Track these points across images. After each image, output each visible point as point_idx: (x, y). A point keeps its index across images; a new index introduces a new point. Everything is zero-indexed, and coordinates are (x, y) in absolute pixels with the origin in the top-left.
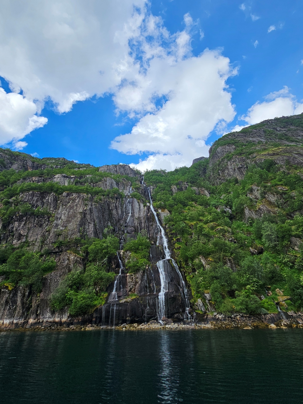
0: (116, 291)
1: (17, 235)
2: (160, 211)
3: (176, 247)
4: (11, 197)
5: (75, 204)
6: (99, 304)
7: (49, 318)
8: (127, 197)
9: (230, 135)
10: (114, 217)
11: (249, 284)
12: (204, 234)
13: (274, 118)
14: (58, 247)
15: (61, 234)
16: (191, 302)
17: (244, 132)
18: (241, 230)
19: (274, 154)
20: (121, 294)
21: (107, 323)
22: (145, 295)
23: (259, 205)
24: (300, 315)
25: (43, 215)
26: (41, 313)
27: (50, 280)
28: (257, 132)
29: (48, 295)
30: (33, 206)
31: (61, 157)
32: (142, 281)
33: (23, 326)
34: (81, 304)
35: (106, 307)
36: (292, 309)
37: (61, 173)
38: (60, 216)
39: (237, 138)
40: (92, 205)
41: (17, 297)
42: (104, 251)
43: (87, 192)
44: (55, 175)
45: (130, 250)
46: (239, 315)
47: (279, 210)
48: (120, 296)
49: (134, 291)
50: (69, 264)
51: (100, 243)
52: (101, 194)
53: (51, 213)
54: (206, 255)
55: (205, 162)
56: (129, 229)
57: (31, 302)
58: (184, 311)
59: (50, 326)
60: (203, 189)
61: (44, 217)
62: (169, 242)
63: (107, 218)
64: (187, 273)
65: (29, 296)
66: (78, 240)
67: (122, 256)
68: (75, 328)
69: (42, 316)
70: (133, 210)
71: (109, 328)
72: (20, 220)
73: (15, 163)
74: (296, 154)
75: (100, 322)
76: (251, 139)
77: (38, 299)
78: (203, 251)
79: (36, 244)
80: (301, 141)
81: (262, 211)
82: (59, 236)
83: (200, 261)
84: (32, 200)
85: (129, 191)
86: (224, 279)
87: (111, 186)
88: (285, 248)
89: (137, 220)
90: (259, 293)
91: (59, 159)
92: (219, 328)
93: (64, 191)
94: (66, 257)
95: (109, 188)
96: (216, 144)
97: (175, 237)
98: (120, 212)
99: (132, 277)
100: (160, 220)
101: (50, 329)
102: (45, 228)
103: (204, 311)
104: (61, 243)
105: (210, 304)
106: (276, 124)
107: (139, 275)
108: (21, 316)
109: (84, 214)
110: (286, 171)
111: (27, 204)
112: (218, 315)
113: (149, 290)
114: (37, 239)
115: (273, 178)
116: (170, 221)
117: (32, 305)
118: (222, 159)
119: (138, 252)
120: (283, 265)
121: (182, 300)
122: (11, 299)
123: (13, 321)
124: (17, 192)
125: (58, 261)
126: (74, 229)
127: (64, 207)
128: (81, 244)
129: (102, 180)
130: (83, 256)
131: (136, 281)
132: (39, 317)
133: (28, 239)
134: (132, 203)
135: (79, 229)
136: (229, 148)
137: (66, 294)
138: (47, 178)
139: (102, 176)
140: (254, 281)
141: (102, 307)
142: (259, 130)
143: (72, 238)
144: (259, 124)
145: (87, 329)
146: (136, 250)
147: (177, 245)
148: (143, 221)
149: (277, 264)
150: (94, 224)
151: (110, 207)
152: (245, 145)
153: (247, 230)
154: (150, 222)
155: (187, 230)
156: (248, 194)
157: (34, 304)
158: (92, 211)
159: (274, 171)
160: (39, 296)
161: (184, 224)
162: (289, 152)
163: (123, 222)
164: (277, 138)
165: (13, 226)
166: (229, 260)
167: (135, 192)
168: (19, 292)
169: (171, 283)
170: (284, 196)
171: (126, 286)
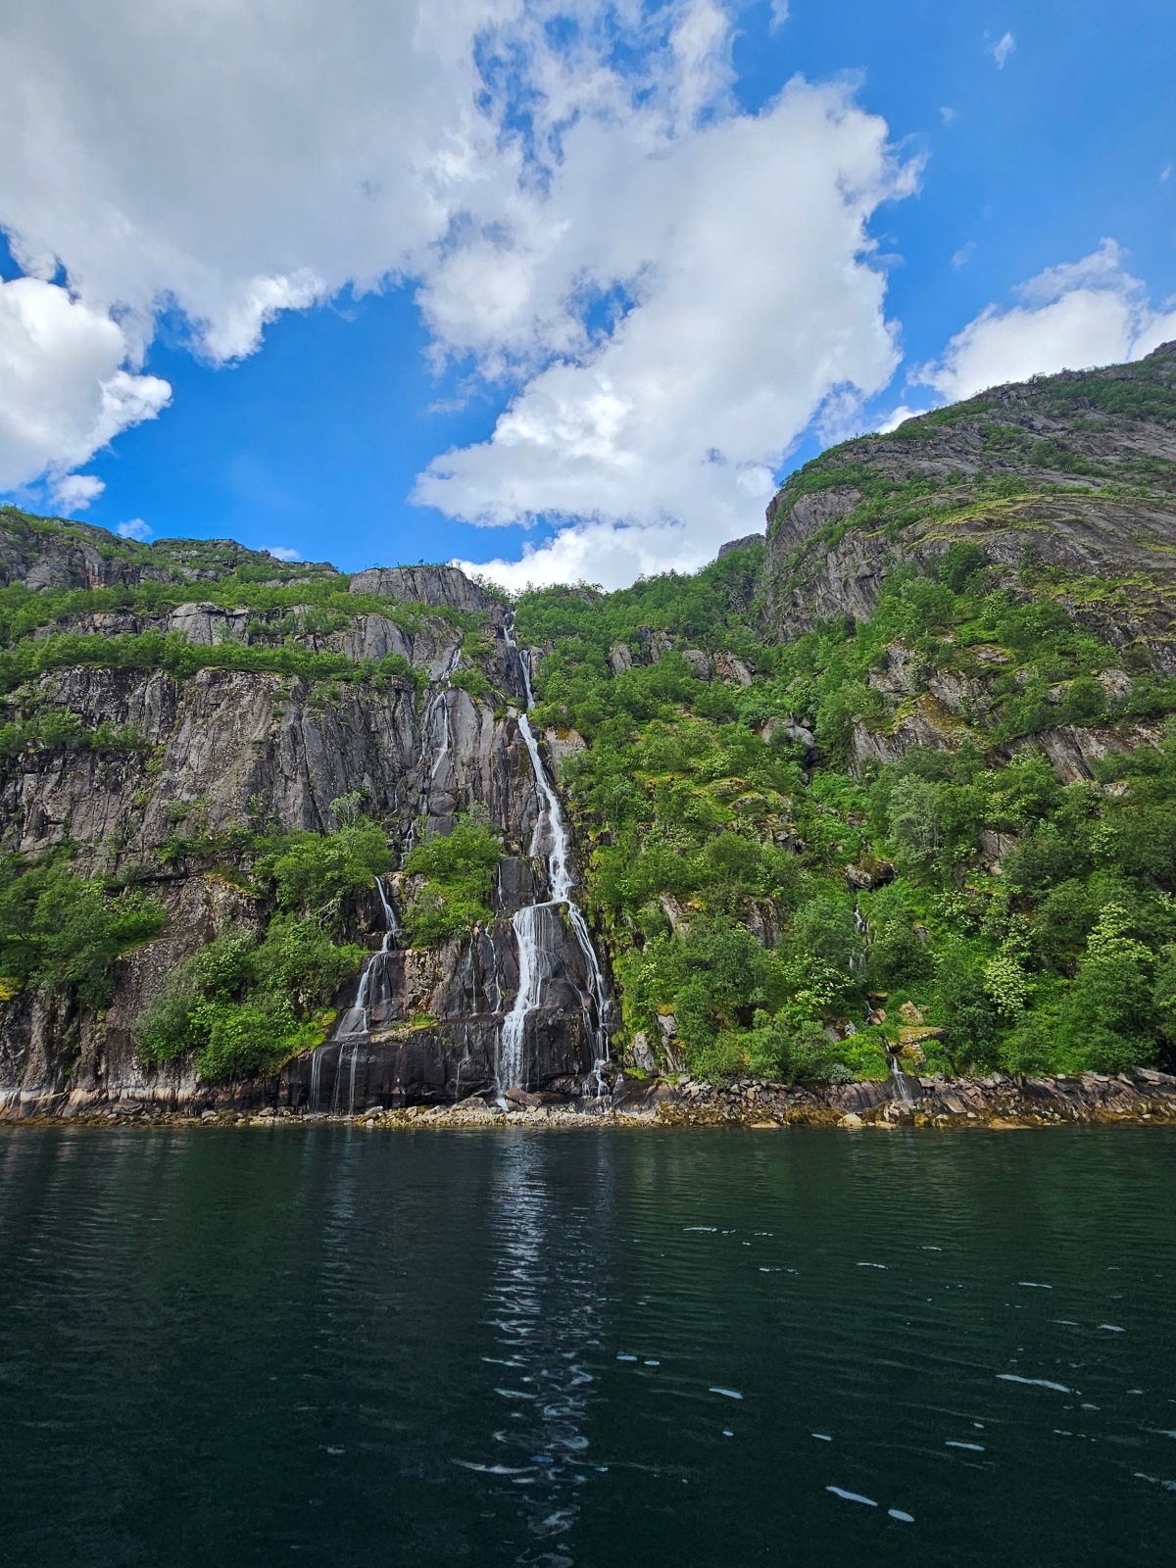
0: (366, 1003)
1: (32, 819)
2: (551, 736)
3: (593, 863)
4: (15, 686)
5: (237, 712)
6: (301, 1045)
7: (136, 1087)
8: (437, 686)
9: (851, 447)
10: (384, 759)
11: (809, 988)
12: (689, 818)
13: (1030, 376)
14: (173, 861)
15: (184, 818)
16: (615, 1040)
17: (906, 436)
18: (833, 806)
19: (989, 524)
20: (381, 1014)
21: (326, 1104)
22: (461, 1019)
23: (902, 717)
24: (960, 1087)
25: (124, 752)
26: (111, 1071)
27: (140, 968)
28: (954, 435)
29: (134, 1016)
30: (88, 718)
31: (222, 536)
32: (455, 973)
33: (50, 1112)
34: (237, 1047)
35: (324, 1055)
36: (938, 1068)
37: (198, 600)
38: (182, 756)
39: (872, 459)
40: (299, 717)
41: (30, 1022)
42: (329, 875)
43: (286, 667)
44: (175, 607)
45: (426, 872)
46: (759, 1084)
47: (970, 732)
48: (379, 1022)
49: (427, 1006)
50: (209, 916)
51: (319, 849)
52: (339, 675)
53: (153, 743)
54: (682, 889)
55: (752, 555)
56: (435, 800)
57: (76, 1037)
58: (587, 1069)
59: (138, 1113)
60: (730, 657)
61: (126, 758)
62: (573, 844)
63: (357, 762)
64: (618, 949)
65: (69, 1020)
66: (243, 837)
67: (395, 892)
68: (216, 1118)
69: (113, 1081)
70: (454, 732)
71: (334, 1118)
72: (41, 770)
73: (40, 561)
74: (1069, 523)
75: (302, 1101)
76: (925, 464)
77: (100, 1030)
78: (673, 877)
79: (100, 849)
80: (1115, 473)
81: (908, 737)
82: (175, 823)
83: (661, 910)
84: (82, 698)
85: (447, 663)
86: (723, 968)
87: (381, 645)
88: (959, 869)
89: (466, 769)
90: (839, 1015)
91: (215, 545)
92: (674, 1124)
93: (203, 665)
94: (201, 895)
95: (370, 653)
96: (795, 483)
97: (596, 830)
98: (408, 741)
99: (422, 960)
100: (547, 769)
101: (135, 1120)
102: (129, 795)
103: (651, 1069)
104: (182, 846)
105: (673, 1047)
106: (1034, 404)
107: (447, 955)
108: (47, 1081)
109: (269, 748)
110: (1020, 590)
111: (64, 713)
112: (691, 1083)
113: (477, 1001)
114: (102, 833)
115: (970, 615)
116: (582, 772)
117: (79, 1049)
118: (810, 545)
119: (454, 878)
120: (945, 926)
121: (583, 1035)
122: (9, 1027)
123: (18, 1096)
124: (32, 669)
125: (175, 908)
126: (230, 801)
127: (200, 721)
128: (254, 850)
129: (350, 622)
130: (259, 891)
131: (435, 973)
132: (104, 1085)
133: (74, 832)
134: (451, 709)
135: (249, 801)
136: (836, 499)
137: (190, 1014)
138: (148, 617)
139: (351, 612)
140: (826, 978)
141: (311, 1056)
142: (965, 429)
143: (221, 832)
144: (968, 402)
145: (257, 1121)
146: (444, 871)
147: (597, 857)
148: (486, 773)
149: (926, 922)
150: (304, 784)
151: (370, 723)
152: (899, 490)
153: (853, 805)
154: (513, 777)
155: (634, 804)
156: (874, 676)
157: (86, 1046)
158: (299, 738)
159: (977, 589)
160: (103, 1021)
161: (628, 784)
162: (1047, 517)
163: (415, 775)
164: (1026, 458)
165: (18, 788)
166: (761, 907)
167: (472, 666)
168: (37, 1006)
169: (551, 980)
170: (992, 684)
171: (401, 990)
